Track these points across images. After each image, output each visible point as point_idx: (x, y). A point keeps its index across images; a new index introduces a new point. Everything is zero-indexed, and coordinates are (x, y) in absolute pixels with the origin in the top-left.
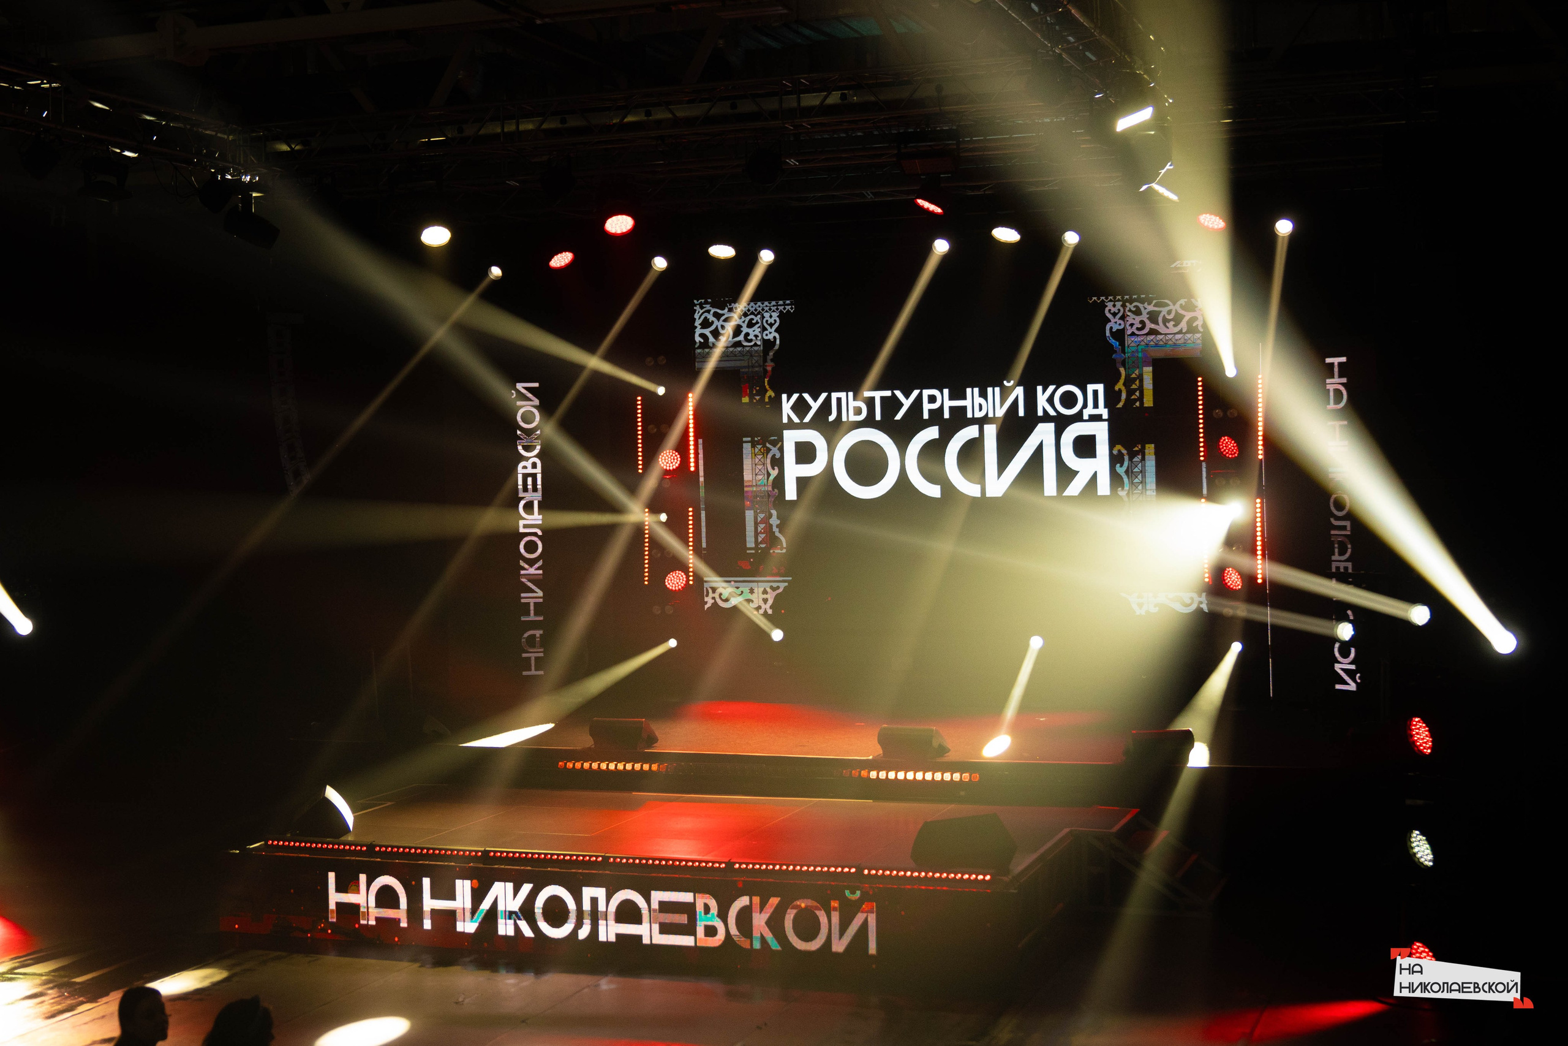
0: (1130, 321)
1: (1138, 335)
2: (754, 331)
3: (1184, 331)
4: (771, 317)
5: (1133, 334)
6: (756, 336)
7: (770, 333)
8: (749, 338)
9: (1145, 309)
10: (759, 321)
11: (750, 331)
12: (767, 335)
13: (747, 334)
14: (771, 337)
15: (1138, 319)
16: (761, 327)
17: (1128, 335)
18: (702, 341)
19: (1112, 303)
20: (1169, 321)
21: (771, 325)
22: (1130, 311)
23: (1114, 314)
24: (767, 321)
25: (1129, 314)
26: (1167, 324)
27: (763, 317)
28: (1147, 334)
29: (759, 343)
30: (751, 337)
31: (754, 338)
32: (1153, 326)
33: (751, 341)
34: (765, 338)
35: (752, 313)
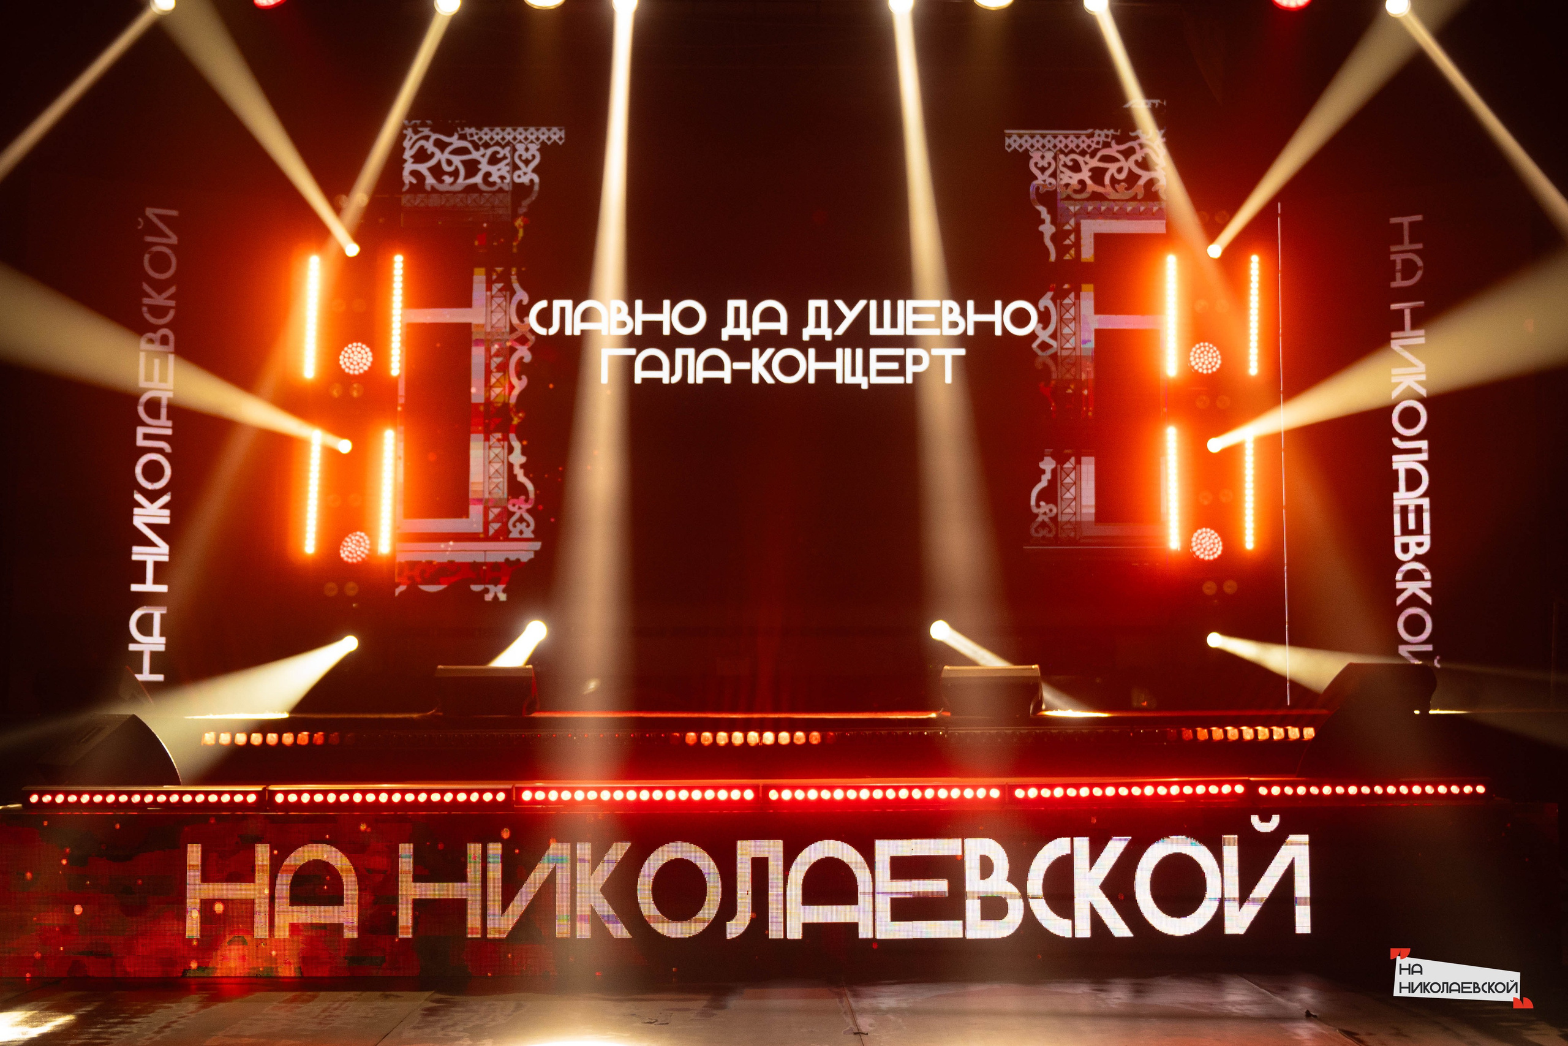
0: (1065, 180)
1: (1075, 200)
2: (499, 170)
3: (1139, 197)
4: (527, 150)
5: (1069, 198)
6: (502, 178)
7: (525, 174)
8: (491, 179)
9: (1086, 163)
10: (508, 155)
11: (493, 169)
12: (519, 176)
13: (488, 175)
14: (525, 180)
15: (1077, 177)
16: (511, 164)
17: (1061, 200)
18: (414, 181)
19: (1040, 154)
20: (1119, 182)
21: (527, 162)
22: (1065, 165)
23: (1043, 170)
24: (520, 156)
25: (1064, 169)
26: (1117, 186)
27: (514, 150)
28: (1087, 199)
29: (506, 188)
30: (494, 178)
31: (498, 181)
32: (1099, 189)
33: (494, 184)
34: (517, 180)
35: (497, 144)
